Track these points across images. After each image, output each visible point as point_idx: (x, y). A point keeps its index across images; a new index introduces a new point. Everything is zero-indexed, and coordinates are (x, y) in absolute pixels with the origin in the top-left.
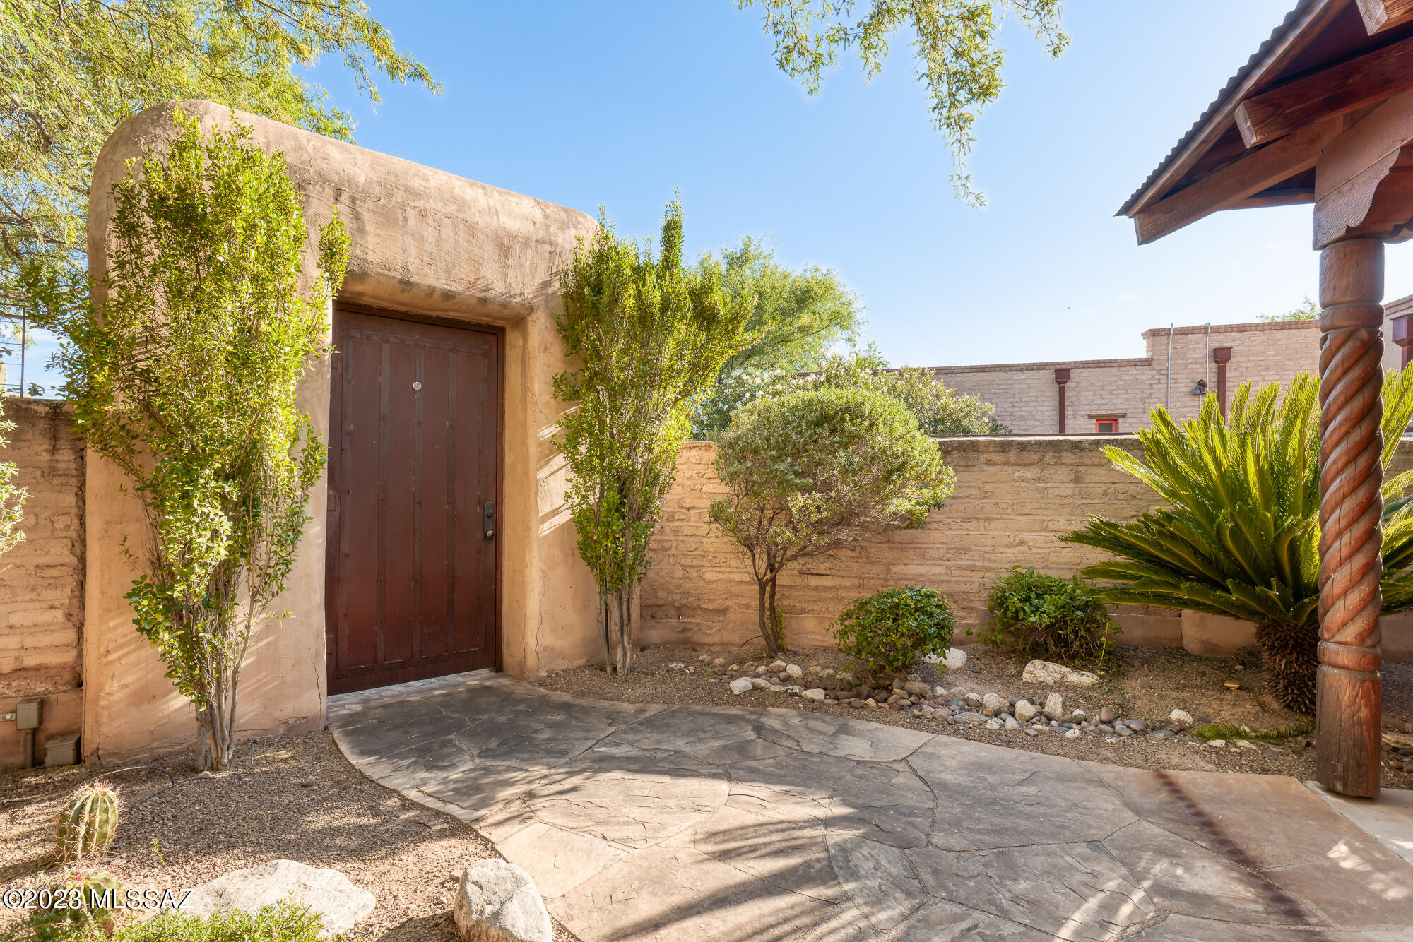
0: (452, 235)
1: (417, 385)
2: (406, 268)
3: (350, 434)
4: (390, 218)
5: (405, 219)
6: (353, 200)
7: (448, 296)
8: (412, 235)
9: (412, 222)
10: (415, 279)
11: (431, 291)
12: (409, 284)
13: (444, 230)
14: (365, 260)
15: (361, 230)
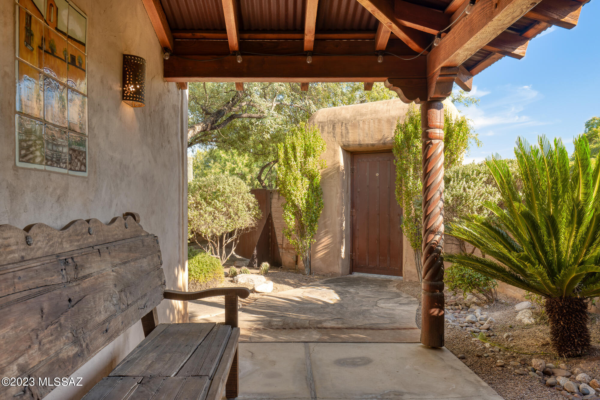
0: (373, 125)
1: (377, 175)
2: (360, 141)
3: (359, 192)
4: (355, 126)
5: (359, 125)
6: (346, 124)
7: (373, 145)
8: (361, 129)
9: (361, 125)
10: (362, 143)
11: (367, 145)
12: (361, 144)
13: (371, 124)
14: (349, 141)
15: (348, 133)
